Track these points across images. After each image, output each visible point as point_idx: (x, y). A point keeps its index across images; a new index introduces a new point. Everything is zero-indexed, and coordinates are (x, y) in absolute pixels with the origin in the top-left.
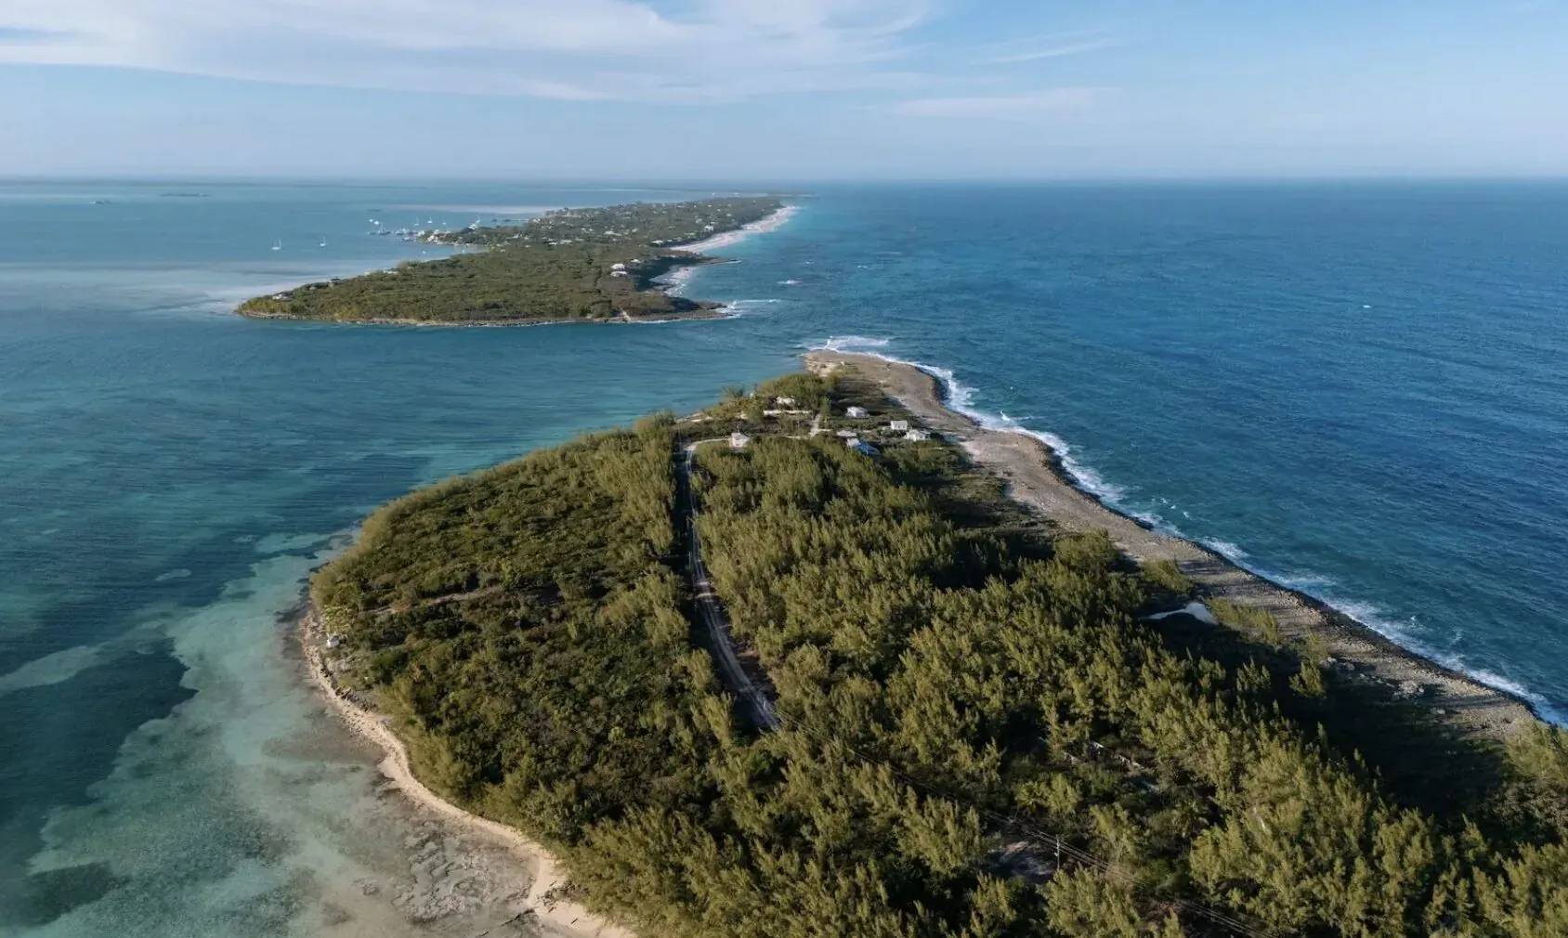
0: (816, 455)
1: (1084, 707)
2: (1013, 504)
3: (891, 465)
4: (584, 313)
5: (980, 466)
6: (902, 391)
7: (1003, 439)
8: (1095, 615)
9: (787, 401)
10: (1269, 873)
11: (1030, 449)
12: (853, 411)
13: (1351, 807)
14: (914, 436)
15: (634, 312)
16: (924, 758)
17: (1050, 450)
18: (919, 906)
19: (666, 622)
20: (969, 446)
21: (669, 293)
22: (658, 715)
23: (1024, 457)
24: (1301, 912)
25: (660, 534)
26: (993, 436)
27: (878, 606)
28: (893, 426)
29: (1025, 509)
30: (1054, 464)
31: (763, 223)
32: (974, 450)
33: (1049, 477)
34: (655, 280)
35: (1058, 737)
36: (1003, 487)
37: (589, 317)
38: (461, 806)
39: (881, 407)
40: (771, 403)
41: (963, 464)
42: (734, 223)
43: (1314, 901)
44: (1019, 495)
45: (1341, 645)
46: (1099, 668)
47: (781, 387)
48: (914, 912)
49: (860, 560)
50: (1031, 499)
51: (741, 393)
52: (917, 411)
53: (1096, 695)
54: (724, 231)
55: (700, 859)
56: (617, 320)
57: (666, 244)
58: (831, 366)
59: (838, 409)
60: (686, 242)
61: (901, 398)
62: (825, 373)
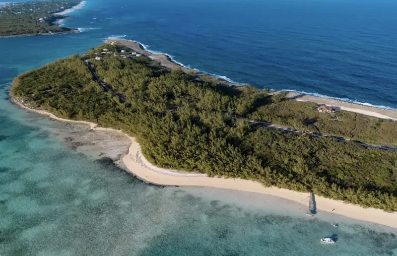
0: (118, 59)
1: (179, 90)
2: (162, 66)
3: (135, 60)
4: (38, 32)
5: (154, 60)
6: (133, 47)
7: (158, 55)
8: (180, 79)
9: (106, 50)
11: (164, 57)
12: (122, 51)
13: (218, 96)
14: (138, 55)
15: (52, 31)
17: (168, 57)
19: (98, 89)
20: (151, 57)
21: (59, 26)
22: (104, 102)
23: (162, 58)
25: (89, 76)
26: (155, 55)
27: (141, 81)
28: (133, 54)
29: (165, 67)
30: (169, 59)
31: (78, 6)
32: (152, 57)
33: (168, 61)
34: (54, 23)
35: (176, 95)
36: (160, 64)
37: (40, 33)
38: (71, 119)
39: (128, 50)
40: (102, 51)
41: (150, 60)
42: (69, 6)
44: (163, 65)
45: (221, 82)
46: (181, 85)
47: (103, 47)
49: (135, 75)
50: (165, 65)
51: (93, 49)
52: (138, 51)
53: (182, 88)
54: (67, 8)
55: (121, 116)
56: (48, 34)
57: (52, 13)
58: (113, 43)
59: (119, 51)
60: (57, 12)
61: (132, 48)
62: (112, 44)
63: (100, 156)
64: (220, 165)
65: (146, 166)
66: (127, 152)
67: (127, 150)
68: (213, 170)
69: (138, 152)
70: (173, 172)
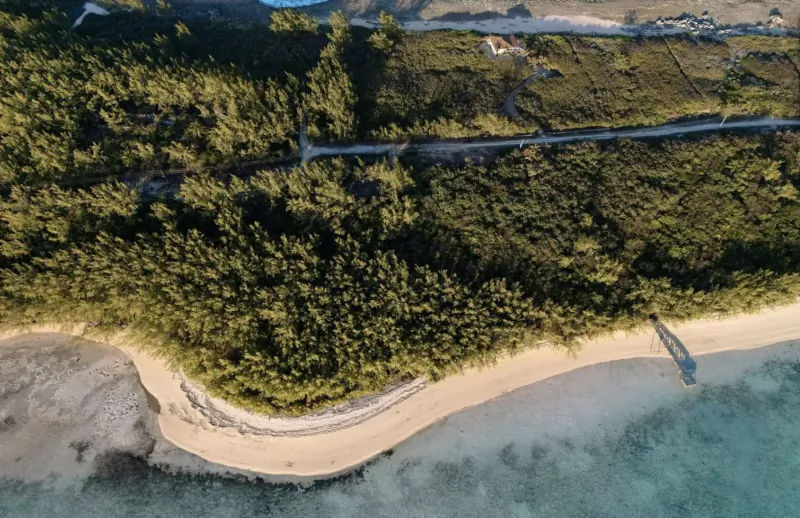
1: (110, 100)
10: (247, 135)
13: (249, 90)
16: (62, 169)
18: (140, 235)
24: (266, 144)
43: (266, 137)
48: (140, 238)
63: (80, 459)
64: (446, 346)
65: (256, 431)
66: (153, 404)
67: (142, 392)
68: (437, 362)
69: (183, 387)
70: (340, 411)
